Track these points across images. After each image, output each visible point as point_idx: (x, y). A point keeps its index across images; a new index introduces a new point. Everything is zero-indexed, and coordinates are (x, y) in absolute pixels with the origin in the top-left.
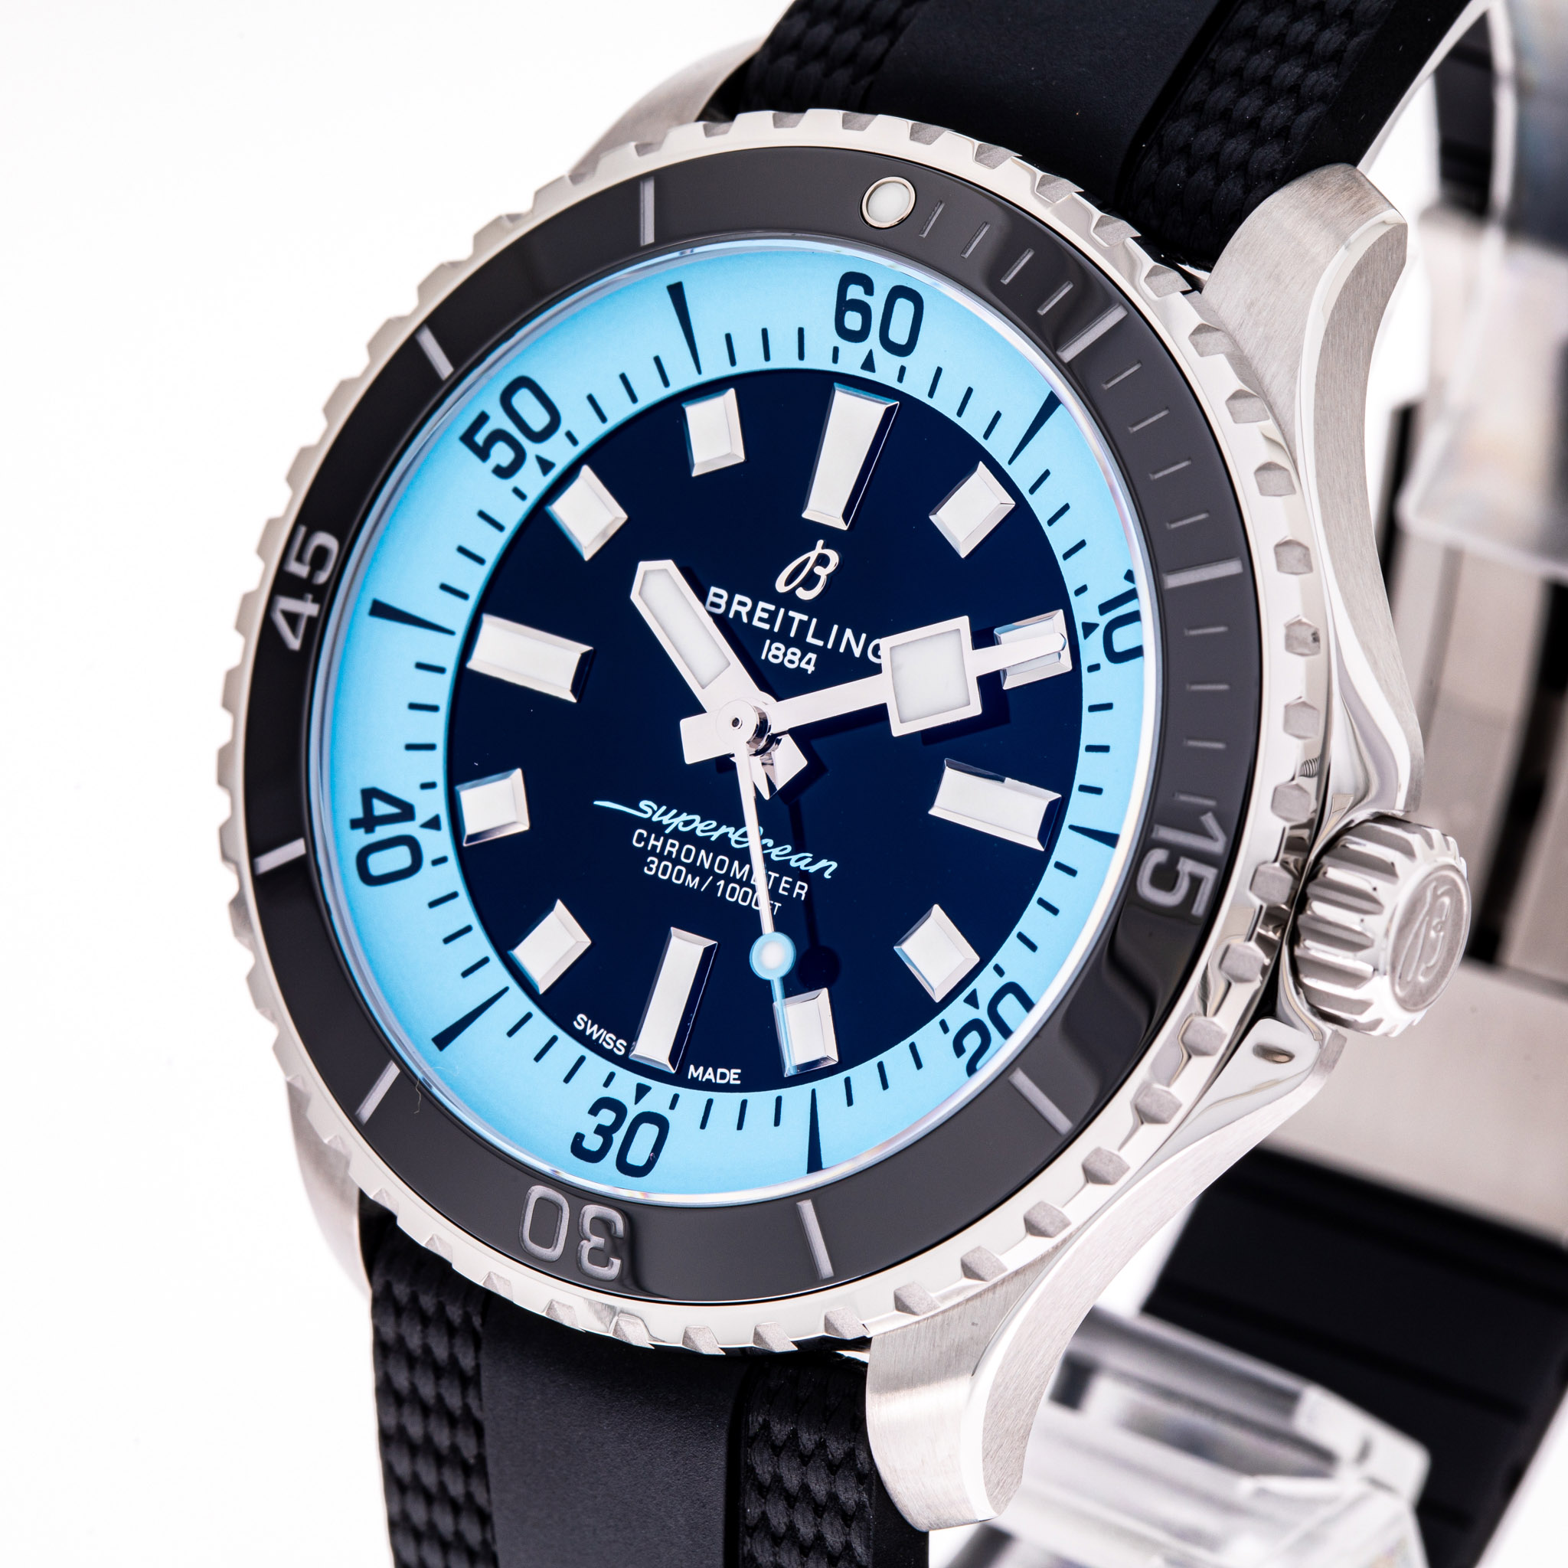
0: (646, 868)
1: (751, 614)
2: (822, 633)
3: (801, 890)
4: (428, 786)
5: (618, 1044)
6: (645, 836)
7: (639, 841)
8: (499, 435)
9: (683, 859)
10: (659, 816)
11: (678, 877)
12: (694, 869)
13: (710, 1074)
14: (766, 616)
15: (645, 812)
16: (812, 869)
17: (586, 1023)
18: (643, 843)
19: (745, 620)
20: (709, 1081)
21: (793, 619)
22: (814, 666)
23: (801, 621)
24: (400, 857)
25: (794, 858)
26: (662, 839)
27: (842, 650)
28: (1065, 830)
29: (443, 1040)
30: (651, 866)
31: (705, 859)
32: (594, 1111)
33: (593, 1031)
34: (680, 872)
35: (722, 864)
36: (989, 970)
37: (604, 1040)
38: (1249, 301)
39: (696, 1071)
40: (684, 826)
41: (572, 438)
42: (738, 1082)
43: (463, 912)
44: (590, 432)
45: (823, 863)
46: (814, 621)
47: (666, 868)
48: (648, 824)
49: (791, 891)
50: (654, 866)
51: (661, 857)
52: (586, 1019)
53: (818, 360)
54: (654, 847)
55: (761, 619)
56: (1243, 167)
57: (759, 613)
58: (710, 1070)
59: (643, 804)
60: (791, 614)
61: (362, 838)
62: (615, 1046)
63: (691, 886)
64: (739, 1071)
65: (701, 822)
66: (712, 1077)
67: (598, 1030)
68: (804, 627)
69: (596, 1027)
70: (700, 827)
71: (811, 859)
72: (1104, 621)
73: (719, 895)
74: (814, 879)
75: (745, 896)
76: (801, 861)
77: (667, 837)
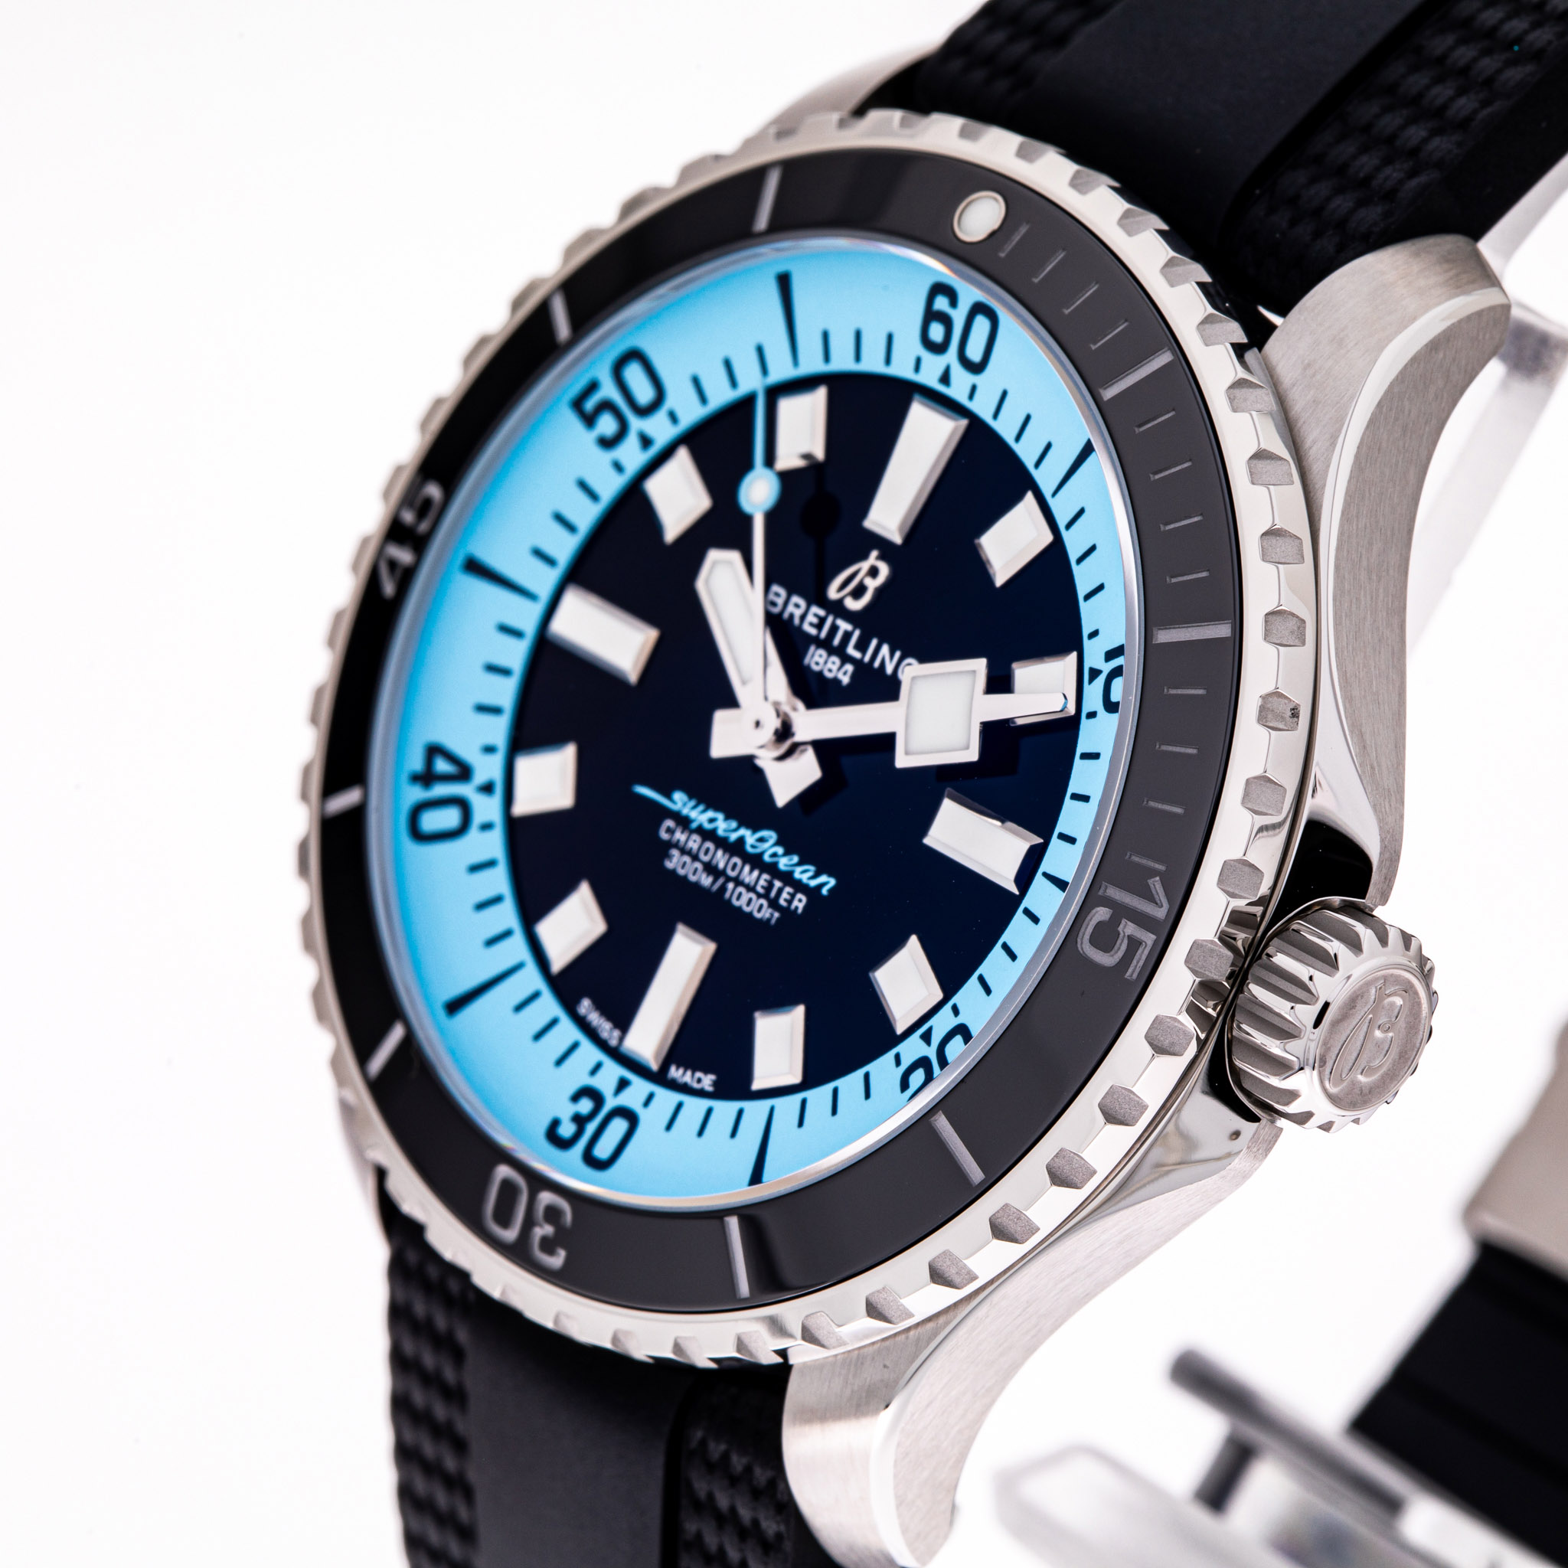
0: (668, 861)
1: (803, 617)
2: (862, 646)
3: (800, 903)
4: (489, 749)
5: (612, 1034)
6: (672, 828)
7: (665, 833)
8: (607, 406)
10: (688, 810)
11: (694, 874)
12: (710, 868)
13: (688, 1077)
14: (815, 621)
15: (677, 804)
16: (813, 883)
17: (589, 1009)
18: (669, 835)
19: (797, 622)
20: (686, 1083)
21: (839, 627)
22: (850, 678)
23: (845, 631)
24: (449, 818)
25: (798, 869)
26: (687, 833)
27: (877, 664)
28: (1039, 876)
29: (455, 1006)
30: (672, 859)
31: (721, 859)
32: (576, 1098)
33: (595, 1018)
34: (696, 869)
35: (734, 866)
36: (947, 1009)
37: (602, 1028)
38: (1306, 361)
39: (676, 1073)
40: (708, 823)
41: (673, 417)
42: (711, 1089)
43: (499, 881)
44: (691, 413)
45: (823, 878)
46: (857, 632)
47: (685, 863)
49: (790, 902)
51: (684, 851)
52: (590, 1004)
53: (901, 368)
55: (811, 624)
56: (1341, 224)
57: (810, 617)
58: (689, 1073)
59: (676, 796)
60: (838, 622)
61: (417, 794)
62: (610, 1036)
63: (704, 884)
64: (714, 1077)
65: (724, 821)
66: (689, 1080)
67: (598, 1018)
68: (847, 636)
69: (596, 1014)
70: (723, 826)
71: (813, 873)
72: (1107, 668)
73: (727, 897)
74: (813, 893)
75: (750, 901)
76: (804, 874)
77: (692, 832)
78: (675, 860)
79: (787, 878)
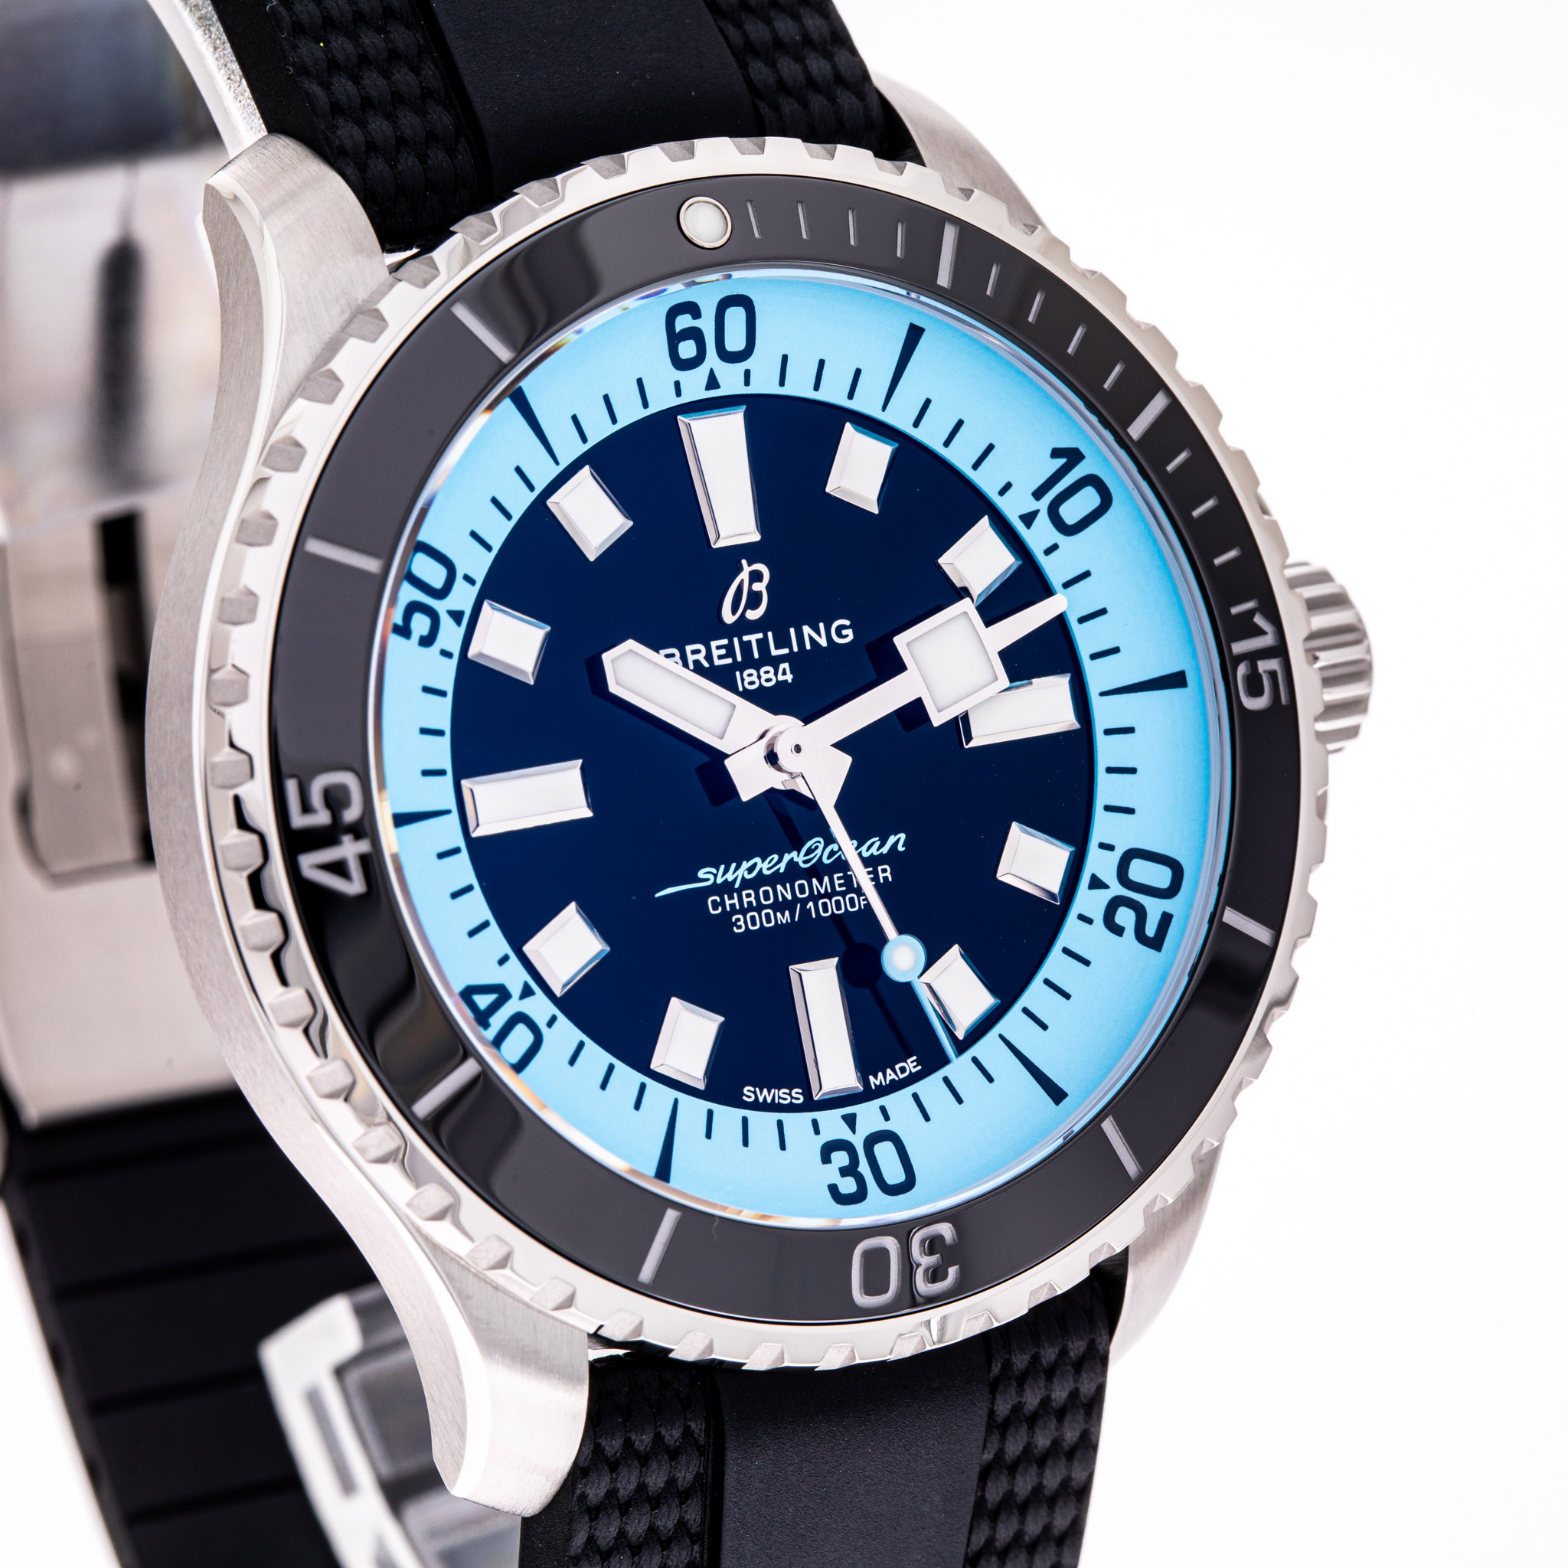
0: (735, 930)
1: (709, 657)
2: (782, 641)
3: (885, 873)
4: (503, 960)
5: (794, 1095)
6: (719, 900)
7: (715, 908)
8: (412, 608)
9: (764, 903)
10: (722, 876)
11: (769, 921)
12: (779, 906)
13: (890, 1075)
14: (723, 652)
15: (708, 880)
16: (885, 850)
17: (755, 1093)
18: (720, 908)
19: (706, 665)
20: (892, 1081)
21: (749, 642)
22: (791, 673)
23: (758, 641)
24: (523, 1035)
25: (865, 848)
26: (735, 895)
27: (808, 647)
28: (1095, 699)
29: (663, 1172)
30: (739, 923)
31: (784, 892)
32: (826, 1159)
33: (765, 1095)
34: (768, 915)
35: (802, 889)
36: (1092, 851)
37: (779, 1098)
39: (877, 1079)
40: (749, 873)
41: (469, 579)
42: (919, 1068)
44: (481, 565)
45: (892, 839)
46: (770, 634)
47: (753, 918)
48: (715, 889)
49: (876, 878)
50: (741, 923)
51: (743, 911)
52: (753, 1089)
53: (662, 400)
54: (732, 906)
55: (720, 657)
57: (716, 653)
58: (889, 1071)
59: (701, 874)
60: (745, 638)
62: (792, 1098)
63: (784, 922)
64: (915, 1058)
65: (763, 861)
66: (893, 1076)
67: (769, 1093)
68: (763, 644)
69: (765, 1091)
70: (764, 866)
71: (879, 843)
72: (1043, 504)
73: (814, 916)
74: (891, 858)
75: (838, 905)
76: (872, 849)
77: (739, 891)
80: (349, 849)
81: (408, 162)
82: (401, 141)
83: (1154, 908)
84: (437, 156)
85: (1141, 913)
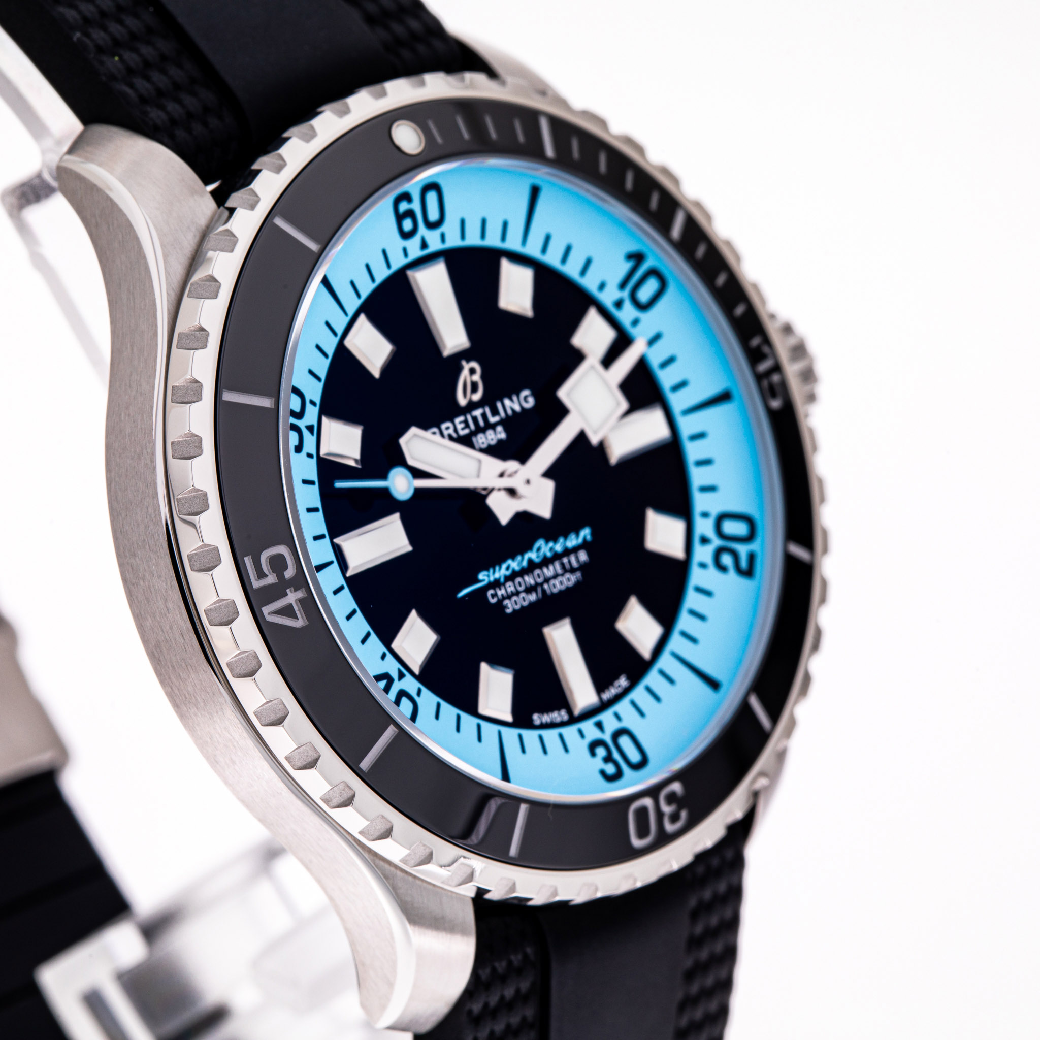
0: (507, 611)
1: (456, 430)
2: (495, 412)
3: (583, 556)
4: (383, 657)
5: (562, 715)
6: (494, 593)
7: (493, 598)
9: (520, 589)
10: (493, 576)
11: (524, 601)
12: (529, 590)
13: (613, 691)
14: (463, 425)
15: (485, 580)
16: (580, 541)
17: (540, 717)
18: (496, 598)
19: (454, 435)
20: (616, 695)
21: (476, 416)
22: (504, 432)
23: (481, 414)
25: (568, 542)
26: (502, 587)
27: (510, 413)
31: (529, 580)
32: (593, 754)
33: (546, 718)
34: (523, 598)
37: (554, 718)
39: (607, 695)
40: (507, 571)
41: (313, 403)
42: (629, 683)
43: (449, 711)
44: (318, 392)
45: (583, 533)
46: (487, 408)
47: (515, 601)
48: (490, 585)
49: (579, 561)
51: (509, 597)
52: (538, 715)
53: (399, 262)
54: (502, 595)
55: (463, 429)
57: (459, 427)
58: (612, 688)
59: (480, 577)
60: (474, 413)
62: (562, 717)
63: (533, 600)
64: (624, 676)
65: (513, 562)
66: (615, 691)
67: (548, 716)
68: (484, 416)
69: (546, 715)
70: (515, 564)
72: (626, 294)
73: (549, 593)
74: (585, 545)
75: (561, 583)
76: (573, 541)
77: (504, 584)
78: (510, 606)
79: (567, 552)
80: (292, 597)
81: (198, 128)
82: (190, 115)
83: (743, 550)
84: (214, 122)
85: (735, 555)
